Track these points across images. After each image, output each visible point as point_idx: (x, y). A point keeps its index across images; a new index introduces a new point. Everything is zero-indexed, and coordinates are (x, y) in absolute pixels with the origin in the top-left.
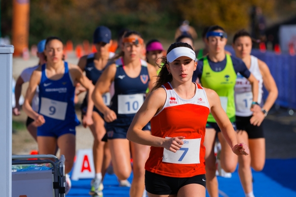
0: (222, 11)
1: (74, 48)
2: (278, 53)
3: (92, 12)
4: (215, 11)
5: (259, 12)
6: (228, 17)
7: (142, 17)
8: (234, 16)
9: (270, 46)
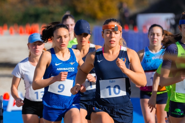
0: (101, 5)
1: (8, 28)
2: (136, 32)
3: (19, 6)
4: (96, 6)
5: (125, 6)
6: (105, 9)
7: (51, 9)
8: (109, 8)
9: (131, 27)
